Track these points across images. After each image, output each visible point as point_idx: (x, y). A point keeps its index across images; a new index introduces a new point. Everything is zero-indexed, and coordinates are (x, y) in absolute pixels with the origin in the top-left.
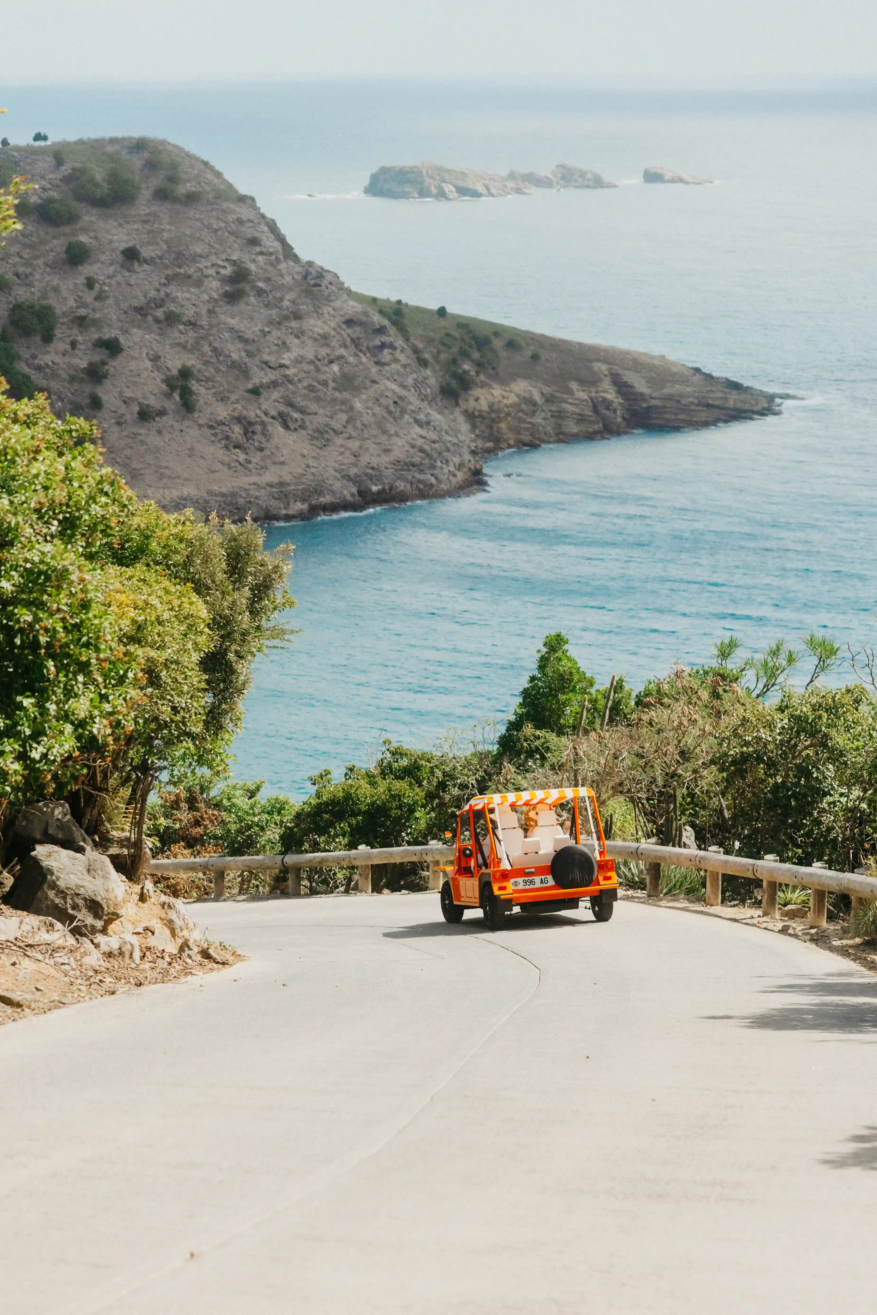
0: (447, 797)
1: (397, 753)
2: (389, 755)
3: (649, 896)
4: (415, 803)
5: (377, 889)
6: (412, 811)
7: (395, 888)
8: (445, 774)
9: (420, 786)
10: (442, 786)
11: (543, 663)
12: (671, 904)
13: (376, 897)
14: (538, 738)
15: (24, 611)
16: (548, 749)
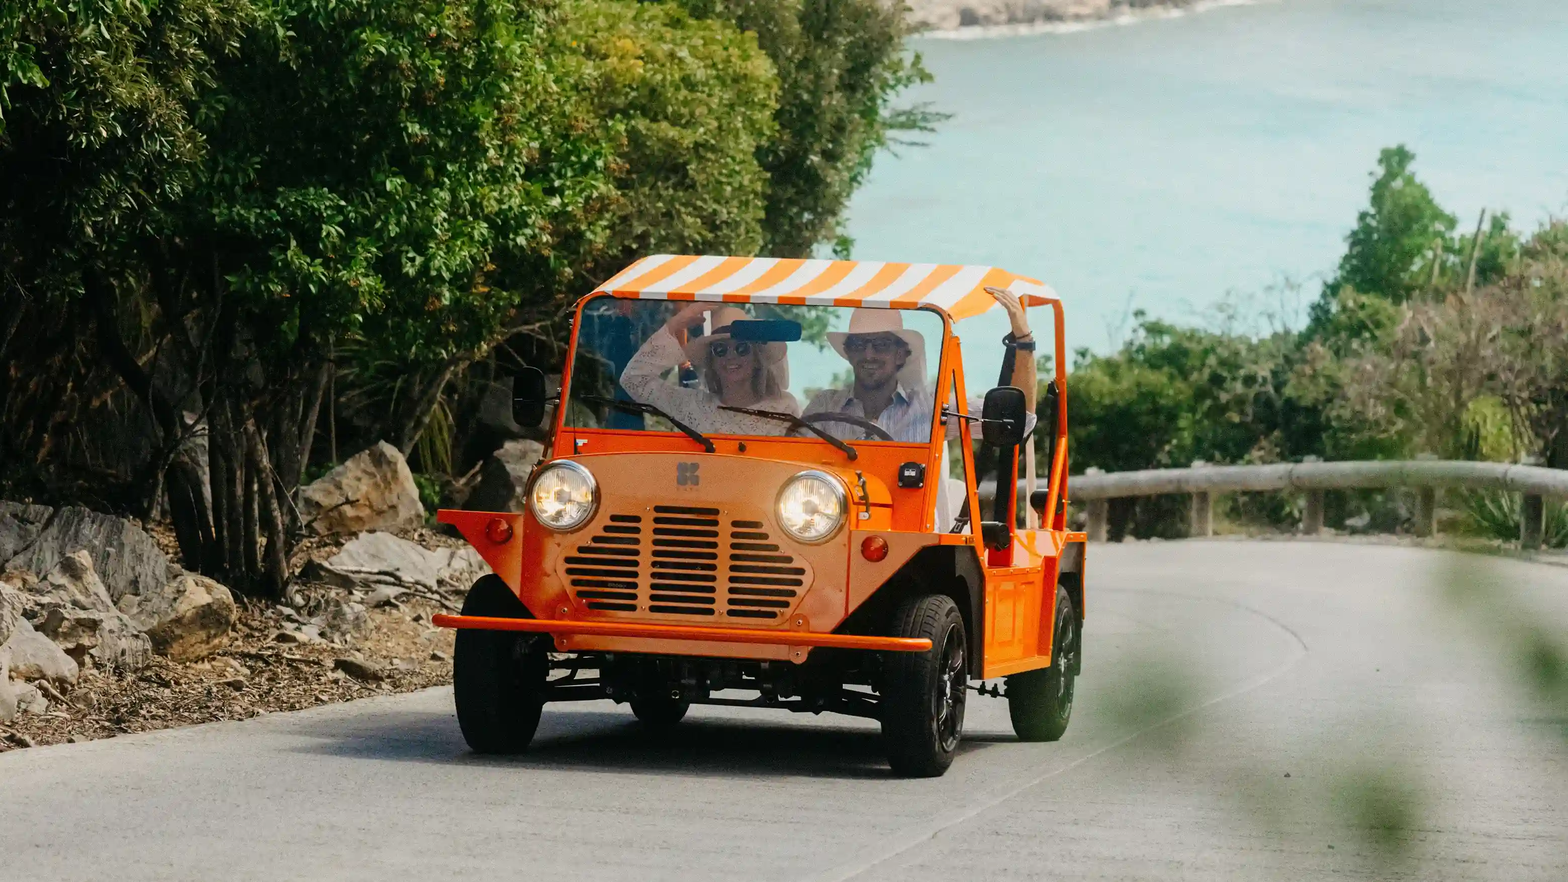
0: (1224, 397)
1: (1155, 329)
2: (1142, 333)
3: (1525, 547)
4: (1178, 406)
5: (1116, 536)
6: (1172, 416)
7: (1143, 533)
8: (1223, 363)
9: (1185, 378)
10: (1217, 380)
11: (1379, 192)
12: (1554, 559)
13: (1114, 547)
14: (1362, 307)
15: (377, 36)
16: (1378, 325)
